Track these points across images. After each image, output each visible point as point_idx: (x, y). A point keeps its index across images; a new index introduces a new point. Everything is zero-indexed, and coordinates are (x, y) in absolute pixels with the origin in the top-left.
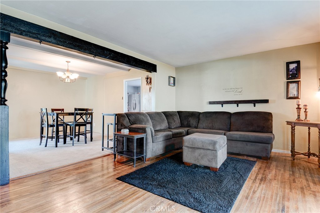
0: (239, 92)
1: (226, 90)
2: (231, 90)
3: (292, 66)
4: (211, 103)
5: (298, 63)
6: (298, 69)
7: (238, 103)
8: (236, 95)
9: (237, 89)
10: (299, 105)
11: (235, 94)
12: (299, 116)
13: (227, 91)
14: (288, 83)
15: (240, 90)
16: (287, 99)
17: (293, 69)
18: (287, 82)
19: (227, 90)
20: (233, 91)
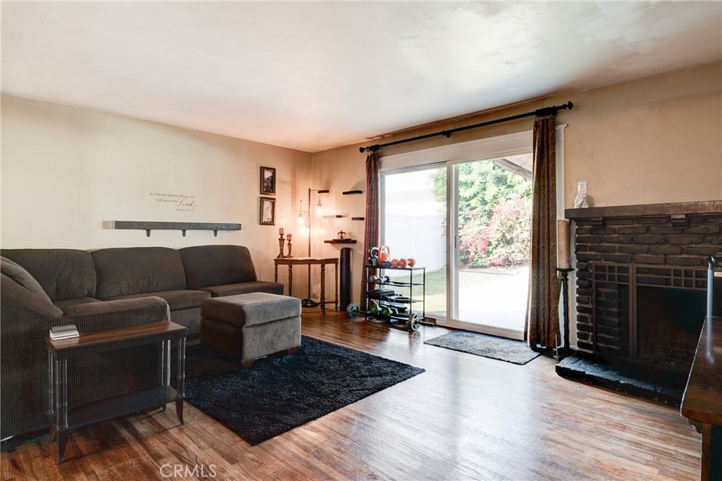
0: (187, 205)
1: (158, 198)
2: (170, 198)
3: (268, 174)
4: (120, 225)
5: (274, 171)
6: (273, 179)
7: (184, 227)
8: (181, 210)
9: (182, 198)
10: (282, 235)
11: (179, 207)
12: (282, 250)
13: (161, 200)
14: (262, 200)
15: (189, 201)
16: (260, 224)
17: (268, 179)
18: (261, 198)
19: (160, 197)
20: (174, 201)
